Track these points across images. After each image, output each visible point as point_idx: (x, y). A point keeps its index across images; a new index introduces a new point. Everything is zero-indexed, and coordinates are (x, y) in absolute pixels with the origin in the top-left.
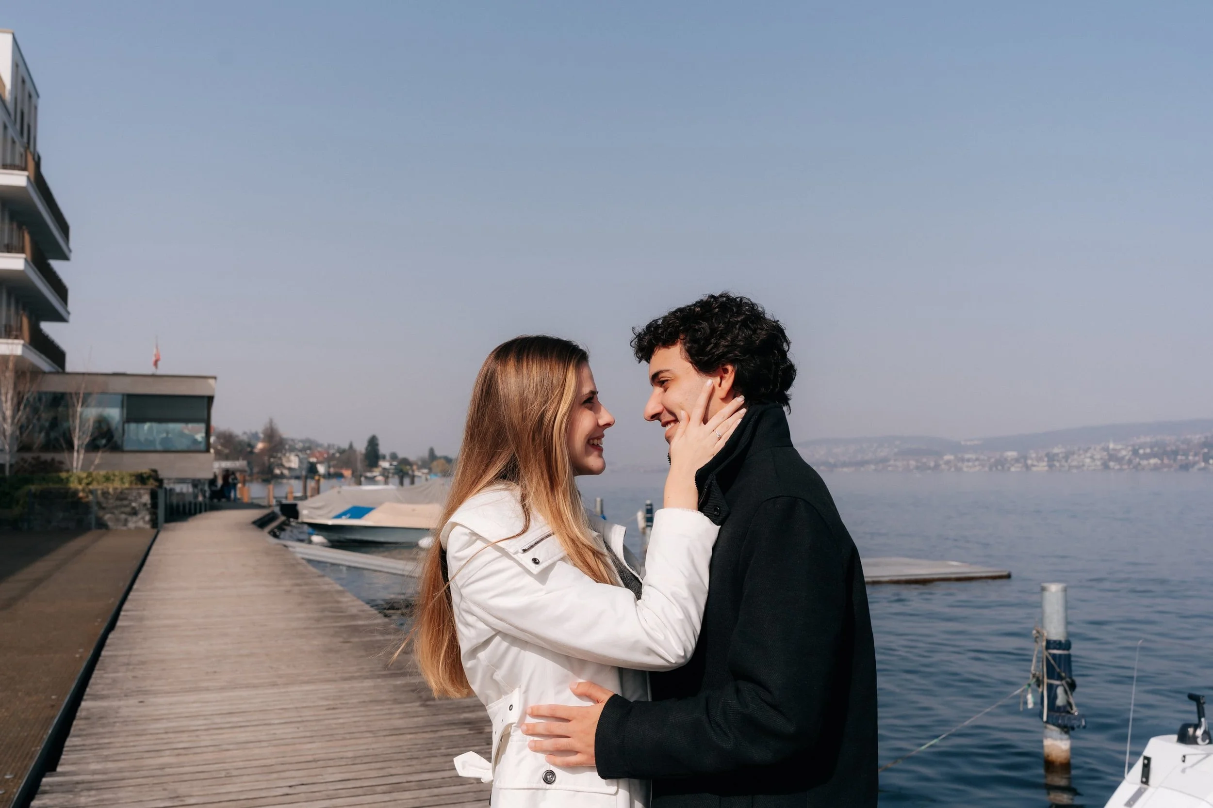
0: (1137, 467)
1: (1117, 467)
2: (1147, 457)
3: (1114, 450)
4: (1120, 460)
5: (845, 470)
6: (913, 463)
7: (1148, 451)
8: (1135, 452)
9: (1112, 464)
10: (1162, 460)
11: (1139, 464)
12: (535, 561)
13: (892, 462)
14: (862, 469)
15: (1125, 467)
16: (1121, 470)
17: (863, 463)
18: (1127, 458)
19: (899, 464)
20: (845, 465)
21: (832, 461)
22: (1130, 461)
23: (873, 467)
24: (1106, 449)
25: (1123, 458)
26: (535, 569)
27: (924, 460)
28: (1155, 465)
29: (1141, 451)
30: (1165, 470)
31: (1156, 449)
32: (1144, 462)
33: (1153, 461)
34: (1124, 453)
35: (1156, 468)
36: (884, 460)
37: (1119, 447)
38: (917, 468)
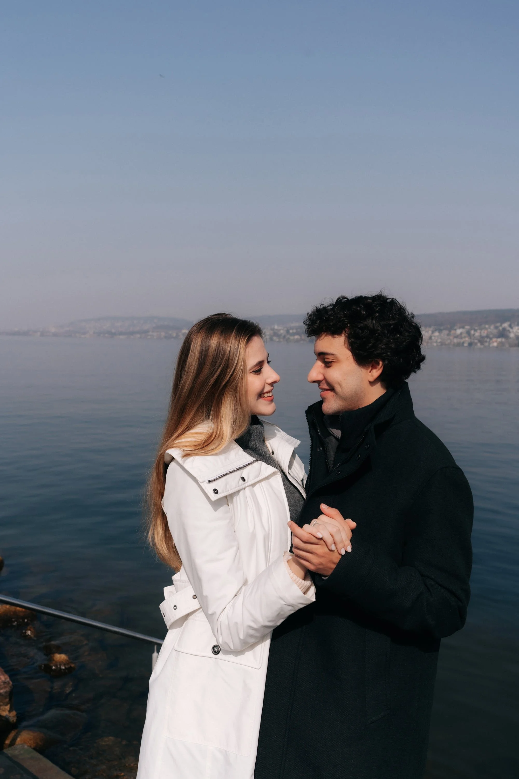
0: (288, 340)
1: (277, 340)
2: (294, 334)
3: (277, 330)
4: (279, 336)
5: (121, 337)
6: (163, 334)
7: (295, 331)
8: (288, 332)
9: (275, 338)
10: (301, 336)
11: (289, 338)
12: (216, 491)
13: (150, 333)
14: (132, 337)
15: (281, 340)
16: (279, 342)
17: (132, 333)
18: (283, 335)
19: (155, 334)
20: (121, 333)
21: (113, 331)
22: (284, 337)
23: (138, 336)
24: (273, 329)
25: (281, 335)
26: (214, 497)
27: (170, 332)
28: (297, 339)
29: (291, 331)
30: (302, 342)
31: (299, 330)
32: (292, 338)
33: (297, 337)
34: (282, 332)
35: (297, 341)
36: (146, 332)
37: (280, 328)
38: (165, 337)
